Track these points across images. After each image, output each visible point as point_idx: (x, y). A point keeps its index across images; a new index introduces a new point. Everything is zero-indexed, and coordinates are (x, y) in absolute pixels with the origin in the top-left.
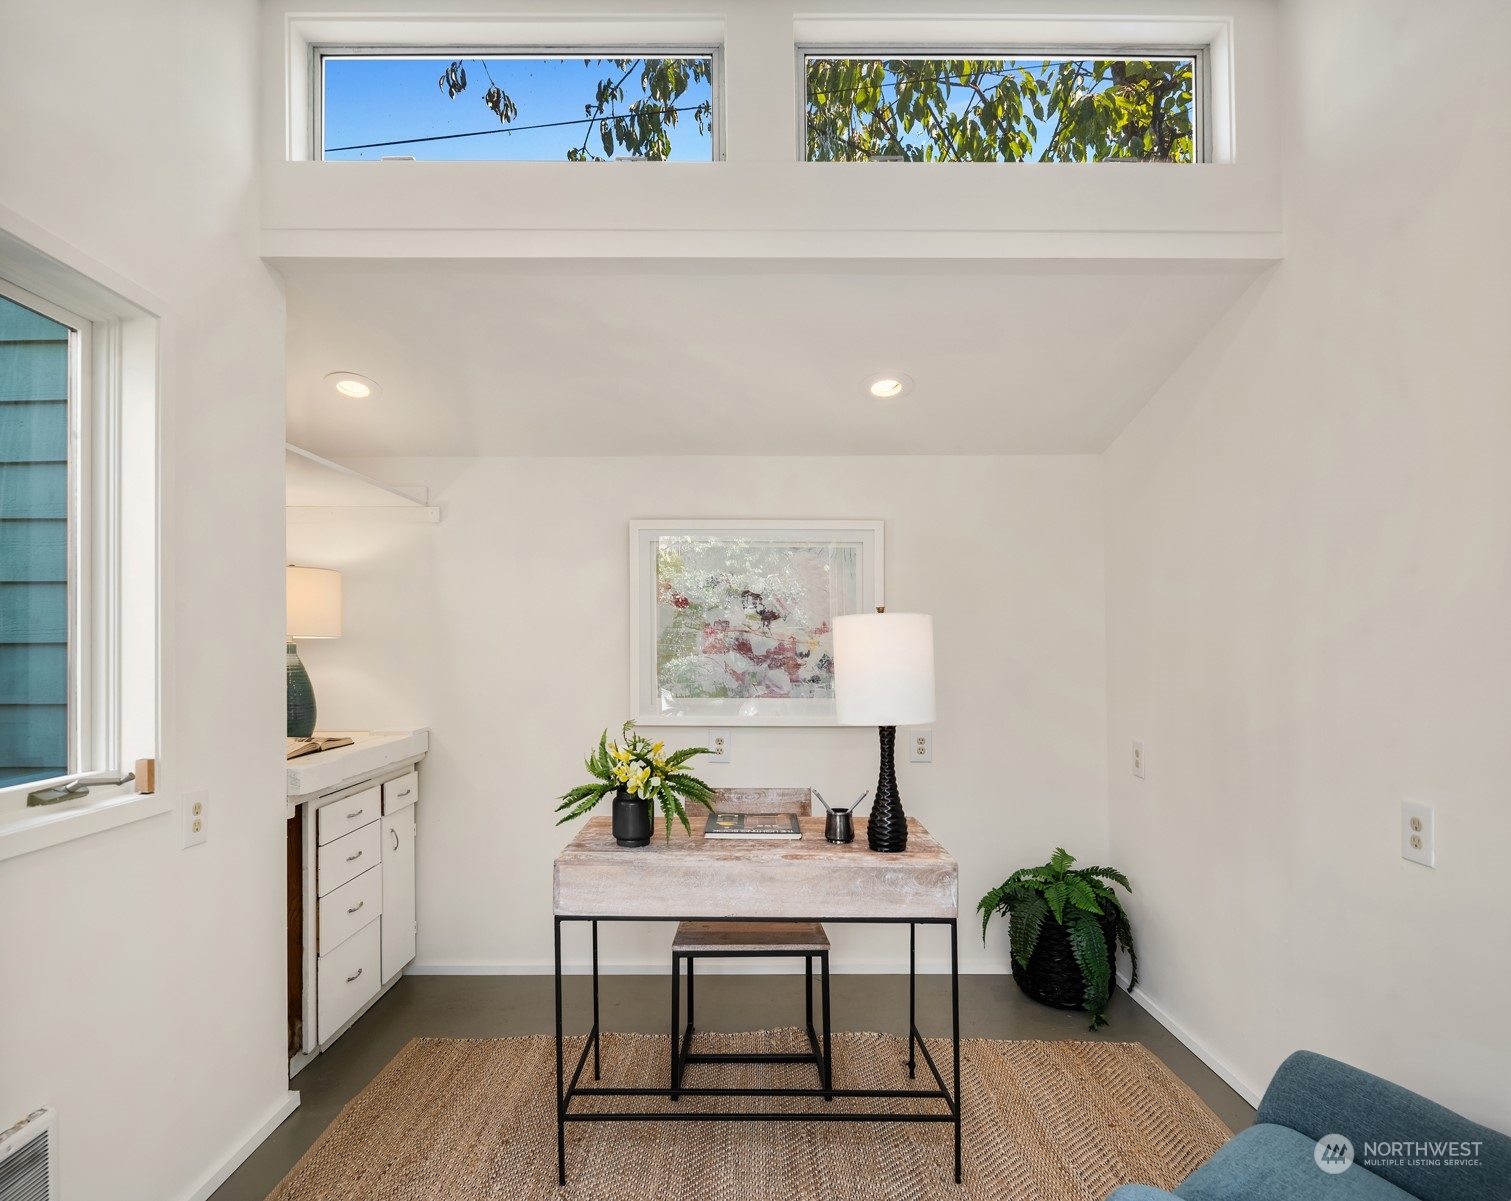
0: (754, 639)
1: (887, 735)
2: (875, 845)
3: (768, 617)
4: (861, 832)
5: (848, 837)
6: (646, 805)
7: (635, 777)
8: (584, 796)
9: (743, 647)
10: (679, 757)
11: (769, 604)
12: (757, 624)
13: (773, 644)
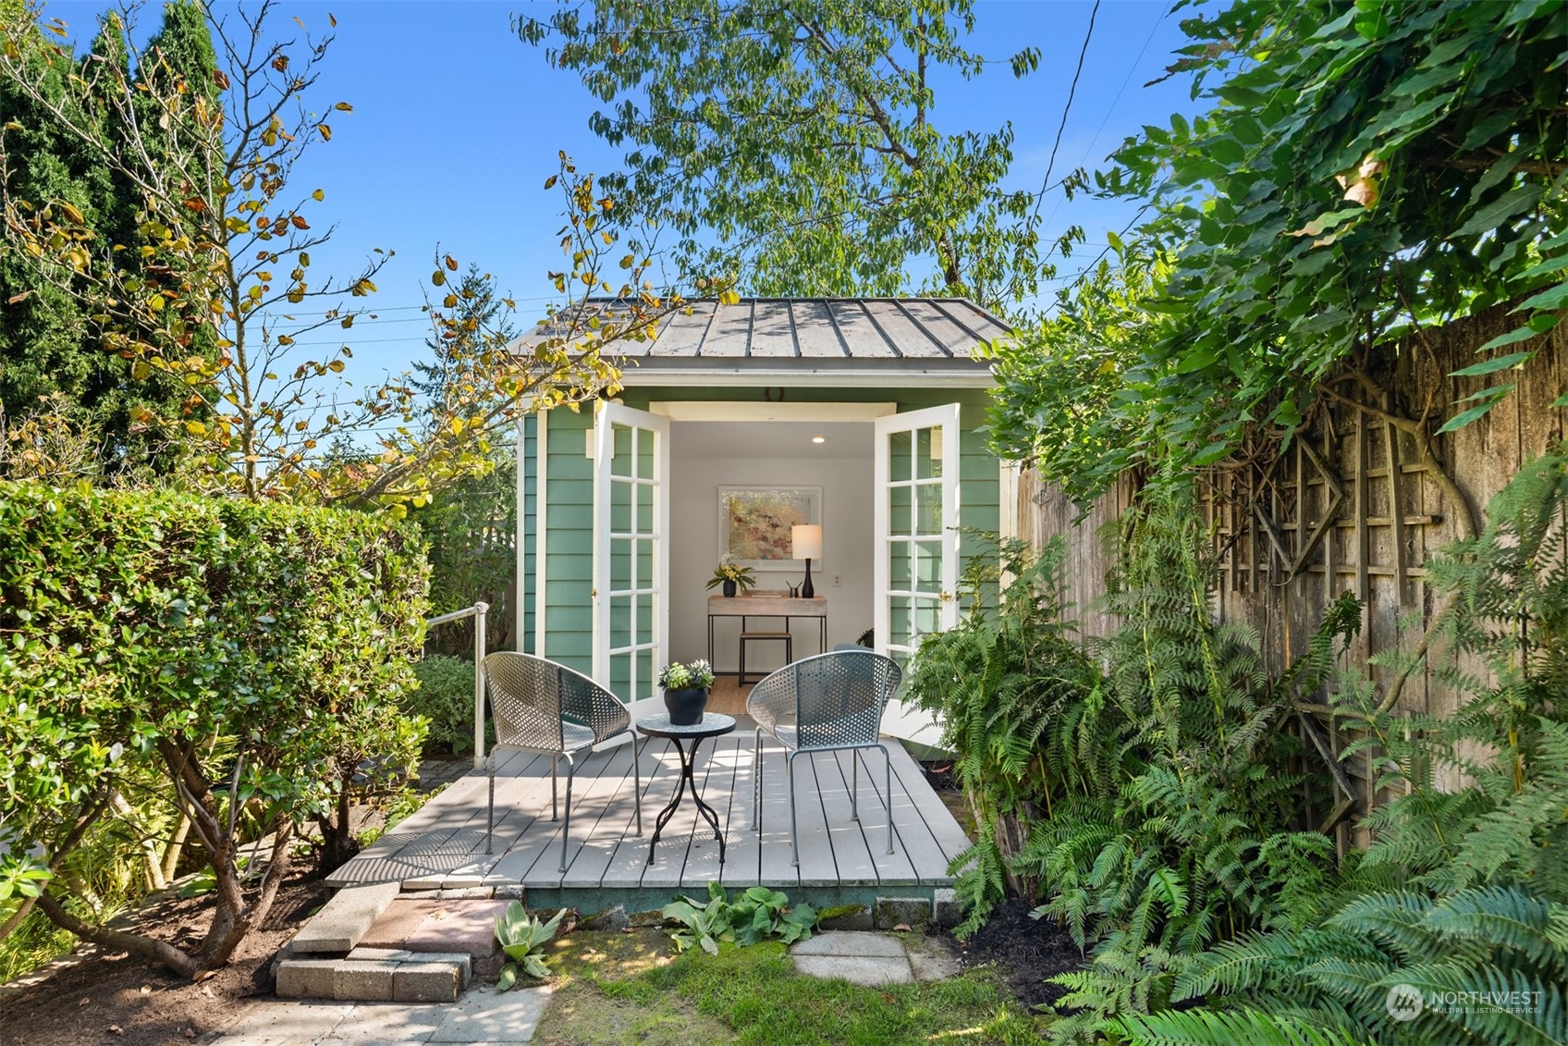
0: (769, 535)
1: (808, 561)
2: (804, 596)
3: (775, 526)
4: (800, 594)
5: (797, 596)
6: (734, 584)
7: (731, 575)
8: (716, 582)
9: (765, 539)
10: (744, 570)
11: (775, 521)
12: (770, 529)
13: (777, 537)
